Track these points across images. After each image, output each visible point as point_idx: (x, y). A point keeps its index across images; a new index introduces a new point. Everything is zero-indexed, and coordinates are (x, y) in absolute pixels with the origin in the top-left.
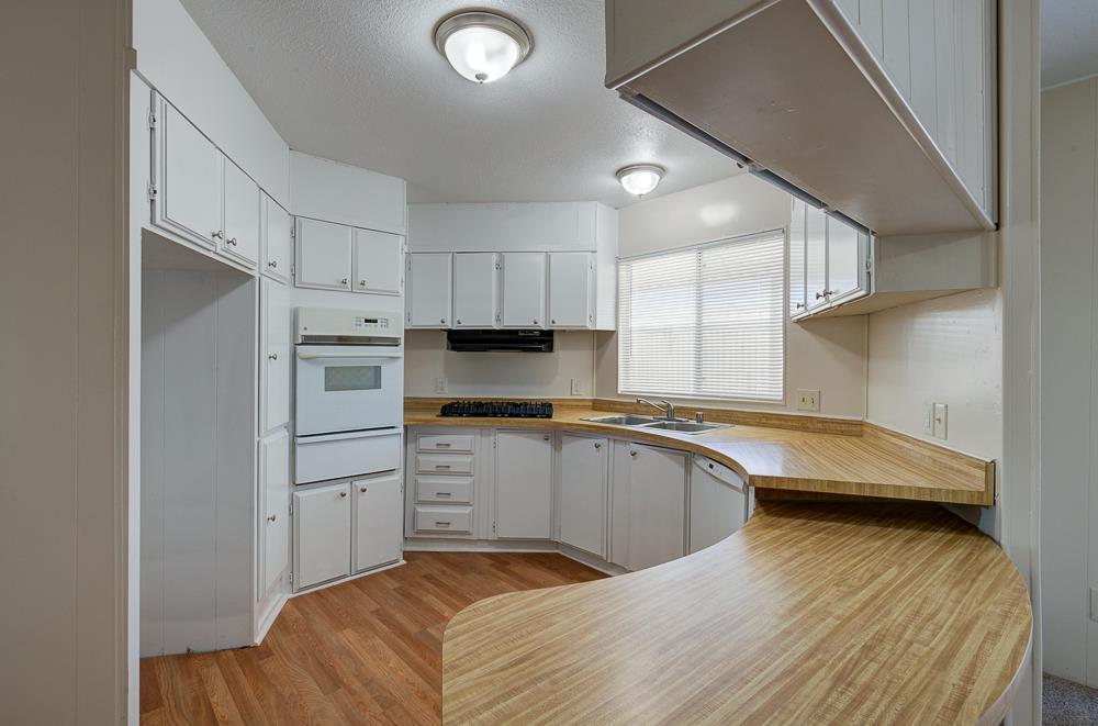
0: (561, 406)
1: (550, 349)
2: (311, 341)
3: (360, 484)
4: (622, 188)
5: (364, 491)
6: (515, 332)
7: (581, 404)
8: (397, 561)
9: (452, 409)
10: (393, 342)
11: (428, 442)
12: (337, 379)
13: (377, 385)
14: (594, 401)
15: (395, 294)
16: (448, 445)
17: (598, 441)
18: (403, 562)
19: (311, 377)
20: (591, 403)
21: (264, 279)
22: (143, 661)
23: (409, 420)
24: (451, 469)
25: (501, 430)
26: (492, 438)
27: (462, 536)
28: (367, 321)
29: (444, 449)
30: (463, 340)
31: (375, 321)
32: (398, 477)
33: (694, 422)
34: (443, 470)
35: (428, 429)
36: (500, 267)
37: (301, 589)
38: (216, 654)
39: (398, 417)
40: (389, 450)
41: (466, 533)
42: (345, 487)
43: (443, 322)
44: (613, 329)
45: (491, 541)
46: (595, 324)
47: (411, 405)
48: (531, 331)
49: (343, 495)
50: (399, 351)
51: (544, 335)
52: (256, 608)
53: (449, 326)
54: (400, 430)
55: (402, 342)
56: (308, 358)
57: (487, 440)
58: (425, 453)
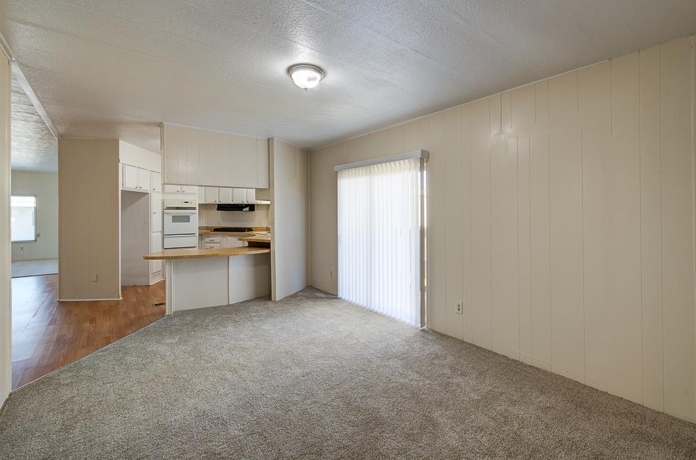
1: (254, 210)
2: (168, 208)
6: (237, 205)
9: (217, 230)
10: (194, 209)
11: (207, 240)
12: (176, 219)
13: (189, 221)
15: (195, 194)
16: (213, 240)
19: (168, 219)
21: (152, 193)
22: (122, 287)
23: (200, 232)
25: (229, 236)
28: (185, 202)
29: (212, 242)
30: (222, 207)
31: (188, 202)
35: (207, 235)
38: (141, 286)
39: (197, 232)
40: (194, 241)
43: (216, 202)
47: (200, 228)
50: (197, 211)
51: (246, 206)
52: (150, 276)
53: (218, 203)
54: (197, 235)
55: (197, 208)
56: (167, 213)
57: (225, 239)
58: (206, 243)
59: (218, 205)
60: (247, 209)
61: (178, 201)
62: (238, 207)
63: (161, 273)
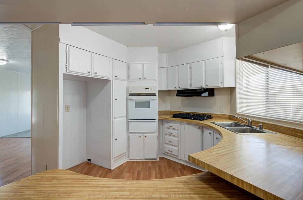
0: (217, 117)
1: (213, 95)
2: (131, 95)
3: (145, 134)
4: (219, 29)
5: (146, 136)
6: (196, 90)
7: (224, 116)
8: (156, 159)
10: (154, 95)
11: (167, 125)
12: (139, 105)
13: (149, 107)
14: (229, 115)
15: (155, 80)
16: (172, 126)
17: (210, 132)
18: (158, 160)
19: (132, 104)
20: (228, 116)
21: (113, 80)
23: (160, 118)
24: (173, 134)
26: (184, 126)
27: (176, 157)
28: (146, 89)
29: (171, 128)
30: (181, 93)
31: (148, 89)
32: (156, 134)
33: (258, 129)
34: (170, 134)
35: (167, 121)
36: (190, 68)
37: (130, 159)
39: (157, 117)
40: (154, 126)
41: (177, 156)
42: (141, 135)
43: (175, 88)
44: (234, 86)
45: (183, 160)
46: (223, 85)
47: (161, 113)
48: (201, 89)
49: (140, 137)
50: (157, 97)
51: (205, 90)
52: (112, 160)
53: (177, 89)
54: (157, 120)
55: (157, 94)
56: (131, 100)
57: (182, 126)
58: (166, 128)
59: (178, 91)
60: (206, 94)
61: (139, 87)
62: (196, 93)
63: (127, 155)
